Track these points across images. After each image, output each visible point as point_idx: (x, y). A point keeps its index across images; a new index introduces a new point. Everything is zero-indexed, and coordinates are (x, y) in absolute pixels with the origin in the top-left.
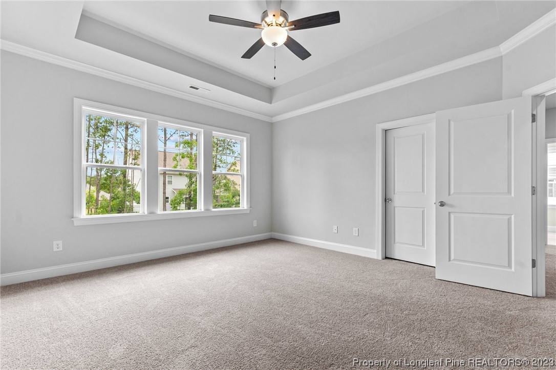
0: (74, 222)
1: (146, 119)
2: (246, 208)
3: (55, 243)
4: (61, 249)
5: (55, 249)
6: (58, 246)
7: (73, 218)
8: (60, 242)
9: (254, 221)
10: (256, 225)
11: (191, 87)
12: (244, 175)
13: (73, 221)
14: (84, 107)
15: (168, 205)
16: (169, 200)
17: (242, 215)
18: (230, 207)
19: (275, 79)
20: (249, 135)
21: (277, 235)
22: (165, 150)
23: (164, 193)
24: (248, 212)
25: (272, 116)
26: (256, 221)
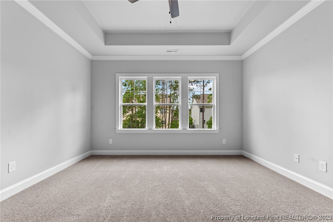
0: (116, 131)
2: (216, 129)
4: (112, 143)
6: (111, 141)
9: (223, 140)
10: (225, 143)
11: (167, 51)
14: (120, 77)
17: (213, 134)
19: (171, 22)
21: (246, 153)
22: (203, 93)
23: (203, 118)
24: (218, 132)
25: (241, 55)
26: (225, 140)
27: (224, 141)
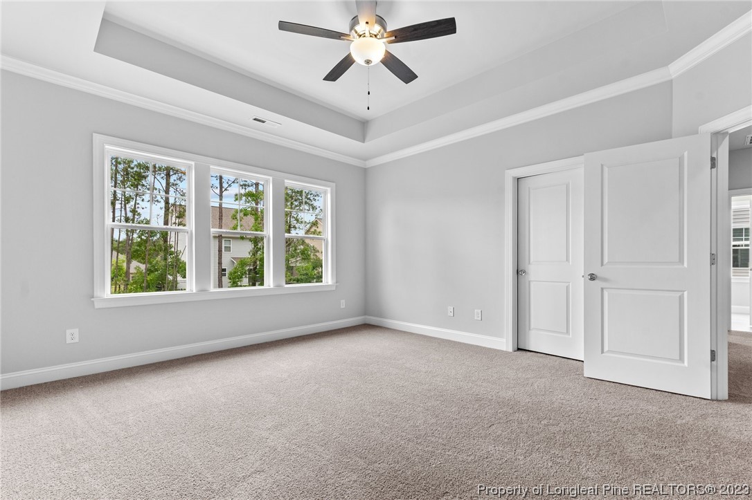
0: (96, 304)
1: (193, 163)
2: (330, 282)
3: (68, 332)
4: (77, 340)
5: (69, 341)
6: (73, 335)
7: (93, 297)
8: (76, 331)
9: (342, 301)
10: (344, 307)
11: (255, 119)
12: (327, 239)
13: (93, 302)
14: (106, 147)
15: (225, 280)
16: (227, 272)
17: (325, 293)
18: (310, 282)
19: (368, 109)
20: (334, 184)
21: (373, 320)
22: (221, 205)
23: (220, 263)
24: (334, 289)
25: (366, 159)
26: (344, 301)
27: (343, 304)
